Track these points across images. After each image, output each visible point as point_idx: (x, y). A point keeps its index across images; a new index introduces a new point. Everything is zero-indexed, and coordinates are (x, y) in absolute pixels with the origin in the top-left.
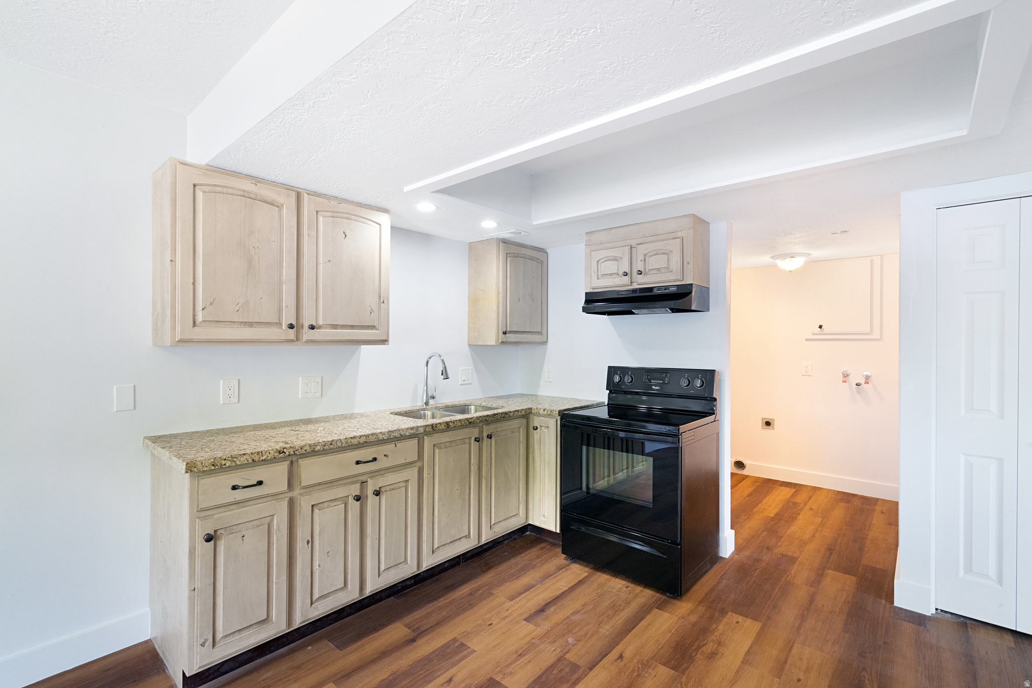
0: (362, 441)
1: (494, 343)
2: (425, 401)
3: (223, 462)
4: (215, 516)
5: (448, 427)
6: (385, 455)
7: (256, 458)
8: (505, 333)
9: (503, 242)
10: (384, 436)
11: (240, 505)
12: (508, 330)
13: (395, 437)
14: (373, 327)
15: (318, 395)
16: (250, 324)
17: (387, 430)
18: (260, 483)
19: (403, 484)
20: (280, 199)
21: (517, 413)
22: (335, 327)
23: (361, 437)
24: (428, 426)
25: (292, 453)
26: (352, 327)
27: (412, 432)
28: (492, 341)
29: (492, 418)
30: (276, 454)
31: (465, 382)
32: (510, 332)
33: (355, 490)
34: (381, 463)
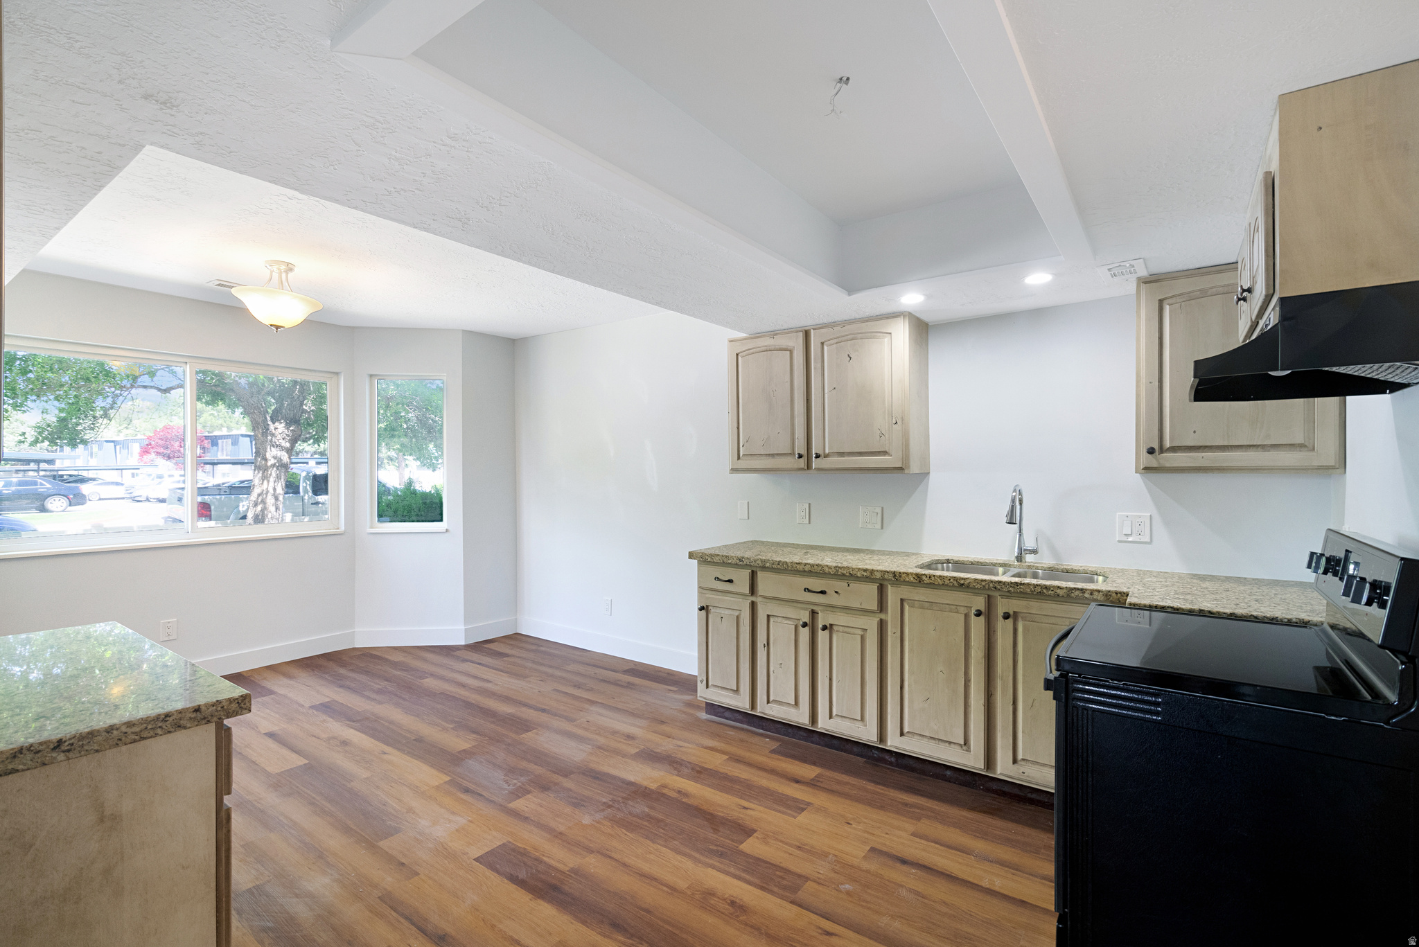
0: (807, 568)
3: (707, 558)
4: (707, 595)
5: (920, 582)
6: (836, 592)
7: (725, 560)
8: (1151, 451)
10: (830, 570)
11: (721, 593)
12: (1168, 445)
13: (843, 575)
14: (885, 453)
15: (879, 526)
16: (772, 455)
17: (834, 564)
18: (730, 581)
19: (860, 632)
20: (790, 344)
21: (1077, 593)
22: (842, 454)
23: (806, 564)
24: (888, 572)
25: (748, 563)
26: (861, 454)
27: (865, 574)
29: (1011, 589)
30: (738, 561)
31: (1130, 539)
32: (1173, 449)
33: (806, 617)
34: (831, 599)
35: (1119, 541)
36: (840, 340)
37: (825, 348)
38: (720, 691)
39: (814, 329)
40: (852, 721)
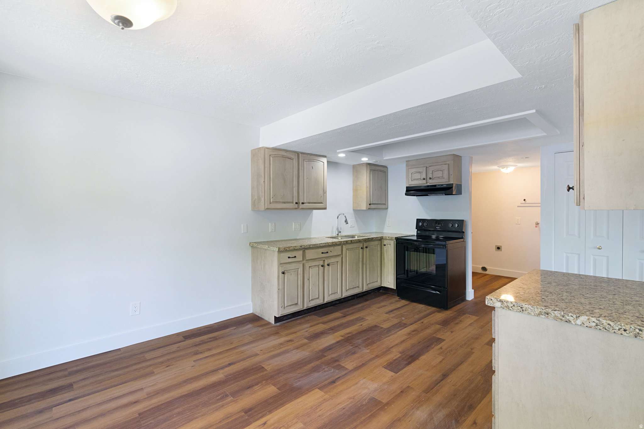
1: (365, 209)
2: (337, 234)
3: (287, 249)
5: (351, 242)
6: (330, 251)
8: (370, 204)
9: (369, 165)
11: (290, 264)
12: (371, 203)
14: (322, 203)
15: (299, 230)
16: (284, 203)
18: (295, 257)
20: (293, 157)
21: (376, 238)
23: (323, 244)
25: (304, 248)
26: (315, 203)
28: (364, 208)
29: (368, 240)
31: (352, 226)
32: (372, 204)
33: (322, 263)
36: (309, 160)
37: (305, 162)
38: (290, 307)
39: (301, 154)
40: (334, 294)
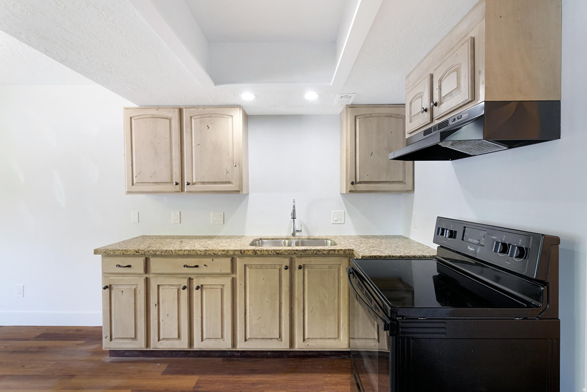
0: (186, 253)
1: (345, 192)
2: (292, 233)
3: (110, 252)
4: (110, 278)
5: (255, 254)
6: (205, 265)
7: (125, 253)
8: (352, 183)
9: (350, 107)
10: (201, 253)
12: (358, 180)
13: (210, 254)
14: (229, 183)
15: (222, 222)
16: (158, 183)
17: (204, 249)
18: (129, 266)
19: (221, 287)
20: (169, 115)
22: (203, 183)
23: (185, 251)
24: (237, 251)
25: (143, 253)
26: (215, 183)
27: (223, 253)
28: (344, 190)
29: (302, 253)
30: (135, 253)
31: (337, 222)
32: (360, 183)
33: (185, 282)
34: (202, 270)
35: (333, 224)
36: (202, 116)
37: (193, 120)
38: (121, 341)
39: (185, 108)
40: (216, 340)
